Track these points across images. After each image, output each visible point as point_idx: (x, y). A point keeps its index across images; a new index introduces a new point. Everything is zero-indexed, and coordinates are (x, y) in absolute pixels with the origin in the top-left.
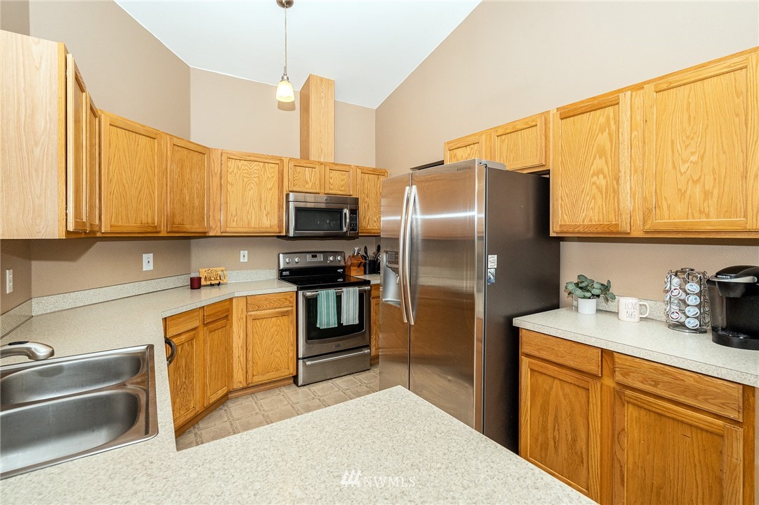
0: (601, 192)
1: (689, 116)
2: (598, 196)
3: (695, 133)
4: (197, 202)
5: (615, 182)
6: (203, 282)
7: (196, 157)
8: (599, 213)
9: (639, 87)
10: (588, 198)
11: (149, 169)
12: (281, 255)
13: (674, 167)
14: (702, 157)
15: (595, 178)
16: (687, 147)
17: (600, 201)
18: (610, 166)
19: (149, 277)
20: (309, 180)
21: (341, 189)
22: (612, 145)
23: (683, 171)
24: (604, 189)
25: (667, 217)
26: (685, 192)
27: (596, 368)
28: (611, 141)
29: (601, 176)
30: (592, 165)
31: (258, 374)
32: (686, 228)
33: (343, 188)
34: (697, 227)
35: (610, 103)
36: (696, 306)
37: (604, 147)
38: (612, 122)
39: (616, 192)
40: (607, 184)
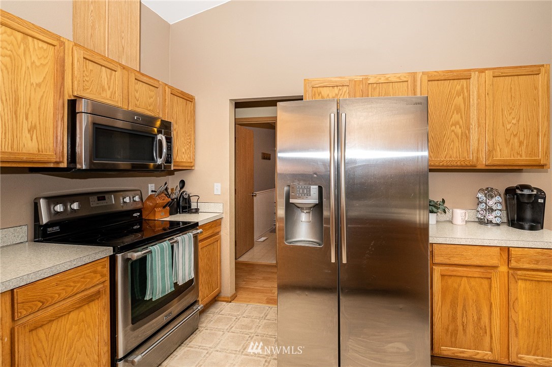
0: (458, 137)
1: (511, 96)
2: (456, 140)
3: (514, 106)
5: (467, 132)
8: (456, 152)
9: (482, 71)
10: (449, 141)
12: (42, 203)
13: (503, 126)
14: (518, 121)
15: (453, 127)
16: (510, 114)
17: (457, 144)
18: (464, 120)
20: (106, 87)
21: (149, 108)
22: (465, 105)
23: (508, 128)
24: (460, 136)
25: (499, 156)
26: (510, 141)
27: (497, 262)
28: (465, 104)
29: (458, 126)
30: (451, 118)
32: (511, 163)
33: (151, 108)
34: (517, 163)
35: (465, 77)
37: (460, 107)
38: (465, 91)
39: (468, 138)
40: (462, 132)
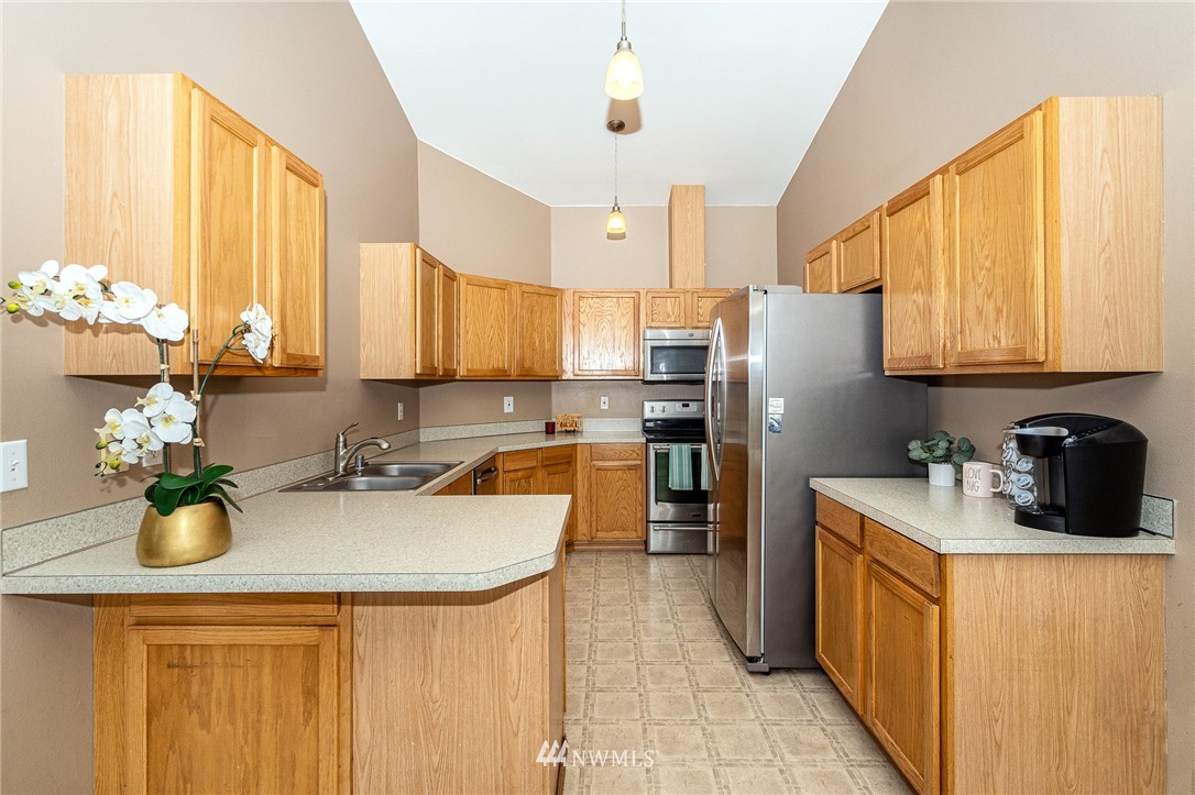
0: (920, 313)
2: (918, 319)
3: (988, 229)
4: (547, 346)
5: (930, 300)
6: (558, 428)
7: (546, 300)
8: (918, 341)
10: (910, 323)
11: (500, 318)
13: (974, 277)
14: (994, 262)
15: (915, 295)
16: (982, 248)
17: (919, 326)
19: (509, 419)
20: (671, 313)
22: (926, 250)
23: (980, 281)
24: (922, 309)
25: (969, 345)
26: (982, 310)
29: (920, 292)
30: (913, 277)
31: (603, 530)
35: (924, 193)
36: (1028, 472)
37: (921, 252)
38: (926, 219)
39: (931, 312)
40: (925, 303)
